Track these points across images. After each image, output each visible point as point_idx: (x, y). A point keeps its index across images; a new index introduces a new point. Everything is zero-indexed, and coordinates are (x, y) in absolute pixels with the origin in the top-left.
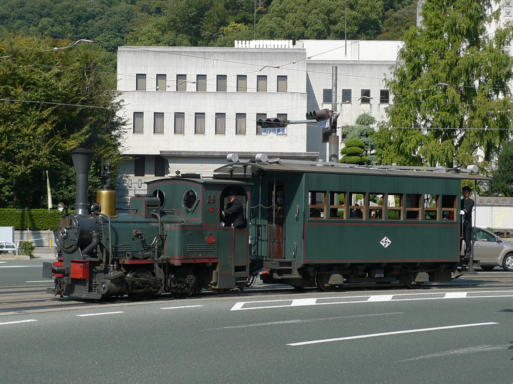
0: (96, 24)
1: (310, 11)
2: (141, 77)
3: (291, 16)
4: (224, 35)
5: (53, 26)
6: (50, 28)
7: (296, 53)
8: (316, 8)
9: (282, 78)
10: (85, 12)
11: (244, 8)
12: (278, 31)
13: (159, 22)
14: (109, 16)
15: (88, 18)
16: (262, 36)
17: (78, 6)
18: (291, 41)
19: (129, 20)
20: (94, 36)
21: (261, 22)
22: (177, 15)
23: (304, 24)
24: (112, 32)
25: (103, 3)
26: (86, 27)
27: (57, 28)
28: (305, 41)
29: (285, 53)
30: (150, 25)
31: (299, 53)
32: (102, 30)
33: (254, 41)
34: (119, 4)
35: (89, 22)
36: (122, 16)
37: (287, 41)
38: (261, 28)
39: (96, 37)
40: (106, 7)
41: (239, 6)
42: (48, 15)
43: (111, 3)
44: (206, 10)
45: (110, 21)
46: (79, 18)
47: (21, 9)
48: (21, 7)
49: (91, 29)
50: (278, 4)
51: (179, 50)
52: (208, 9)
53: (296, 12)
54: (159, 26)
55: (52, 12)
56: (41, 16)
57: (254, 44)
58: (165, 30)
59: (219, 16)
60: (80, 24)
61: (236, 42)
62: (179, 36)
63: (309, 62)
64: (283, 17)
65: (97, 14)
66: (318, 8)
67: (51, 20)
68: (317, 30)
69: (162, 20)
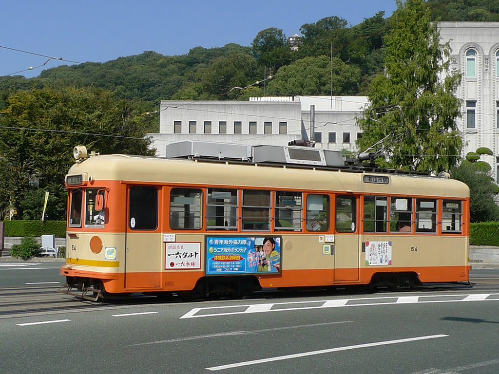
0: (155, 90)
1: (306, 76)
2: (177, 123)
3: (292, 79)
4: (244, 94)
5: (124, 91)
6: (123, 93)
7: (293, 105)
8: (310, 74)
9: (283, 124)
10: (148, 81)
11: (259, 75)
12: (283, 90)
13: (197, 86)
14: (165, 84)
15: (150, 86)
16: (271, 95)
17: (143, 77)
18: (291, 98)
19: (179, 87)
20: (154, 98)
21: (270, 85)
22: (210, 81)
23: (302, 86)
24: (167, 95)
25: (160, 75)
26: (149, 92)
27: (128, 93)
28: (301, 97)
29: (285, 105)
30: (190, 89)
31: (296, 105)
32: (160, 93)
33: (263, 97)
34: (172, 76)
35: (151, 88)
36: (174, 84)
37: (288, 97)
38: (270, 88)
39: (155, 99)
40: (163, 78)
41: (256, 75)
42: (121, 84)
43: (166, 75)
44: (232, 77)
45: (166, 88)
46: (144, 86)
47: (102, 80)
48: (102, 78)
49: (152, 93)
50: (283, 72)
51: (206, 103)
52: (233, 76)
53: (295, 77)
54: (197, 89)
55: (124, 81)
56: (116, 84)
57: (263, 99)
58: (201, 92)
59: (240, 81)
60: (144, 90)
61: (250, 98)
62: (211, 96)
63: (304, 112)
64: (286, 81)
65: (156, 82)
66: (312, 74)
67: (124, 87)
68: (311, 90)
69: (200, 85)
